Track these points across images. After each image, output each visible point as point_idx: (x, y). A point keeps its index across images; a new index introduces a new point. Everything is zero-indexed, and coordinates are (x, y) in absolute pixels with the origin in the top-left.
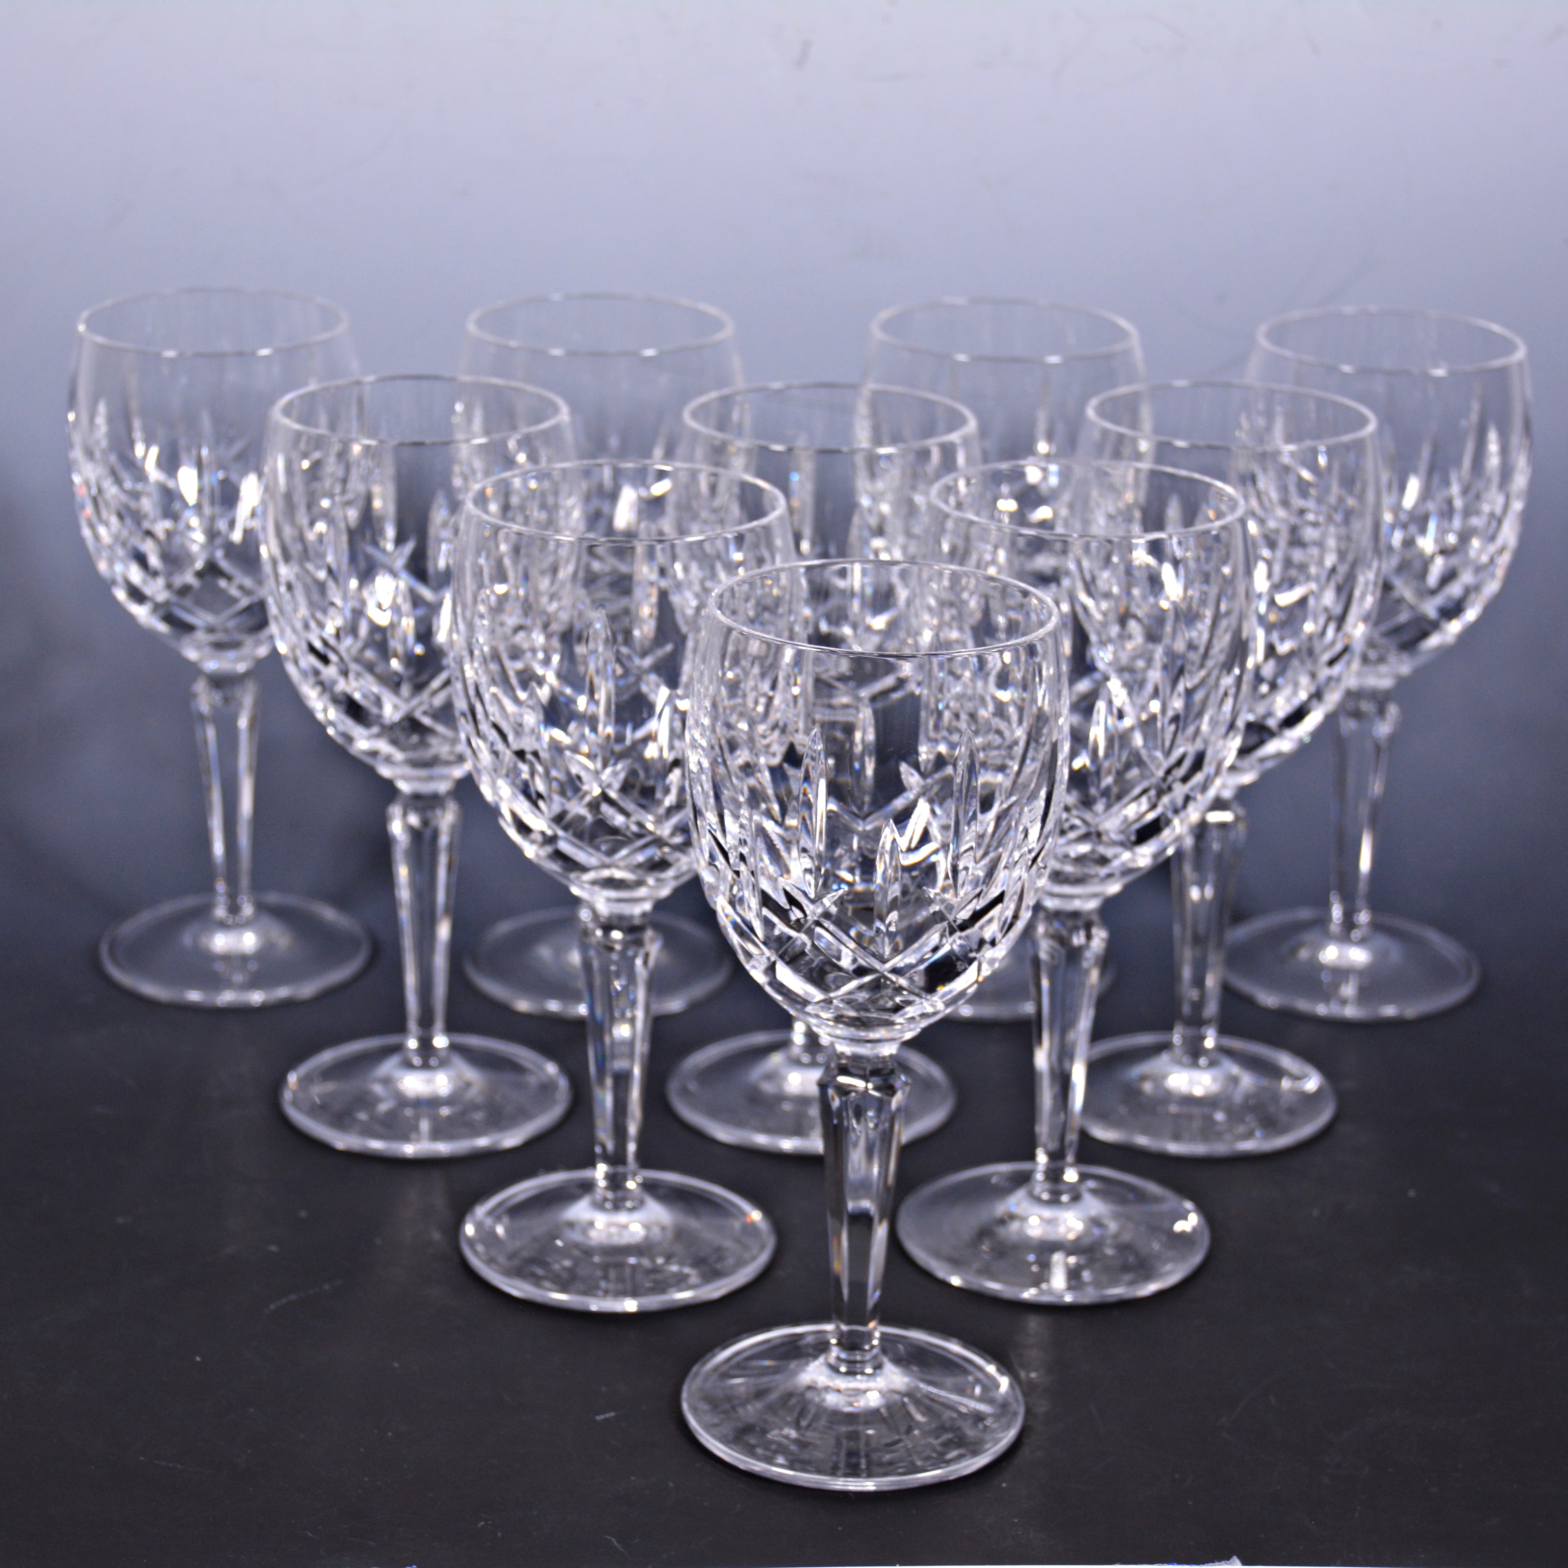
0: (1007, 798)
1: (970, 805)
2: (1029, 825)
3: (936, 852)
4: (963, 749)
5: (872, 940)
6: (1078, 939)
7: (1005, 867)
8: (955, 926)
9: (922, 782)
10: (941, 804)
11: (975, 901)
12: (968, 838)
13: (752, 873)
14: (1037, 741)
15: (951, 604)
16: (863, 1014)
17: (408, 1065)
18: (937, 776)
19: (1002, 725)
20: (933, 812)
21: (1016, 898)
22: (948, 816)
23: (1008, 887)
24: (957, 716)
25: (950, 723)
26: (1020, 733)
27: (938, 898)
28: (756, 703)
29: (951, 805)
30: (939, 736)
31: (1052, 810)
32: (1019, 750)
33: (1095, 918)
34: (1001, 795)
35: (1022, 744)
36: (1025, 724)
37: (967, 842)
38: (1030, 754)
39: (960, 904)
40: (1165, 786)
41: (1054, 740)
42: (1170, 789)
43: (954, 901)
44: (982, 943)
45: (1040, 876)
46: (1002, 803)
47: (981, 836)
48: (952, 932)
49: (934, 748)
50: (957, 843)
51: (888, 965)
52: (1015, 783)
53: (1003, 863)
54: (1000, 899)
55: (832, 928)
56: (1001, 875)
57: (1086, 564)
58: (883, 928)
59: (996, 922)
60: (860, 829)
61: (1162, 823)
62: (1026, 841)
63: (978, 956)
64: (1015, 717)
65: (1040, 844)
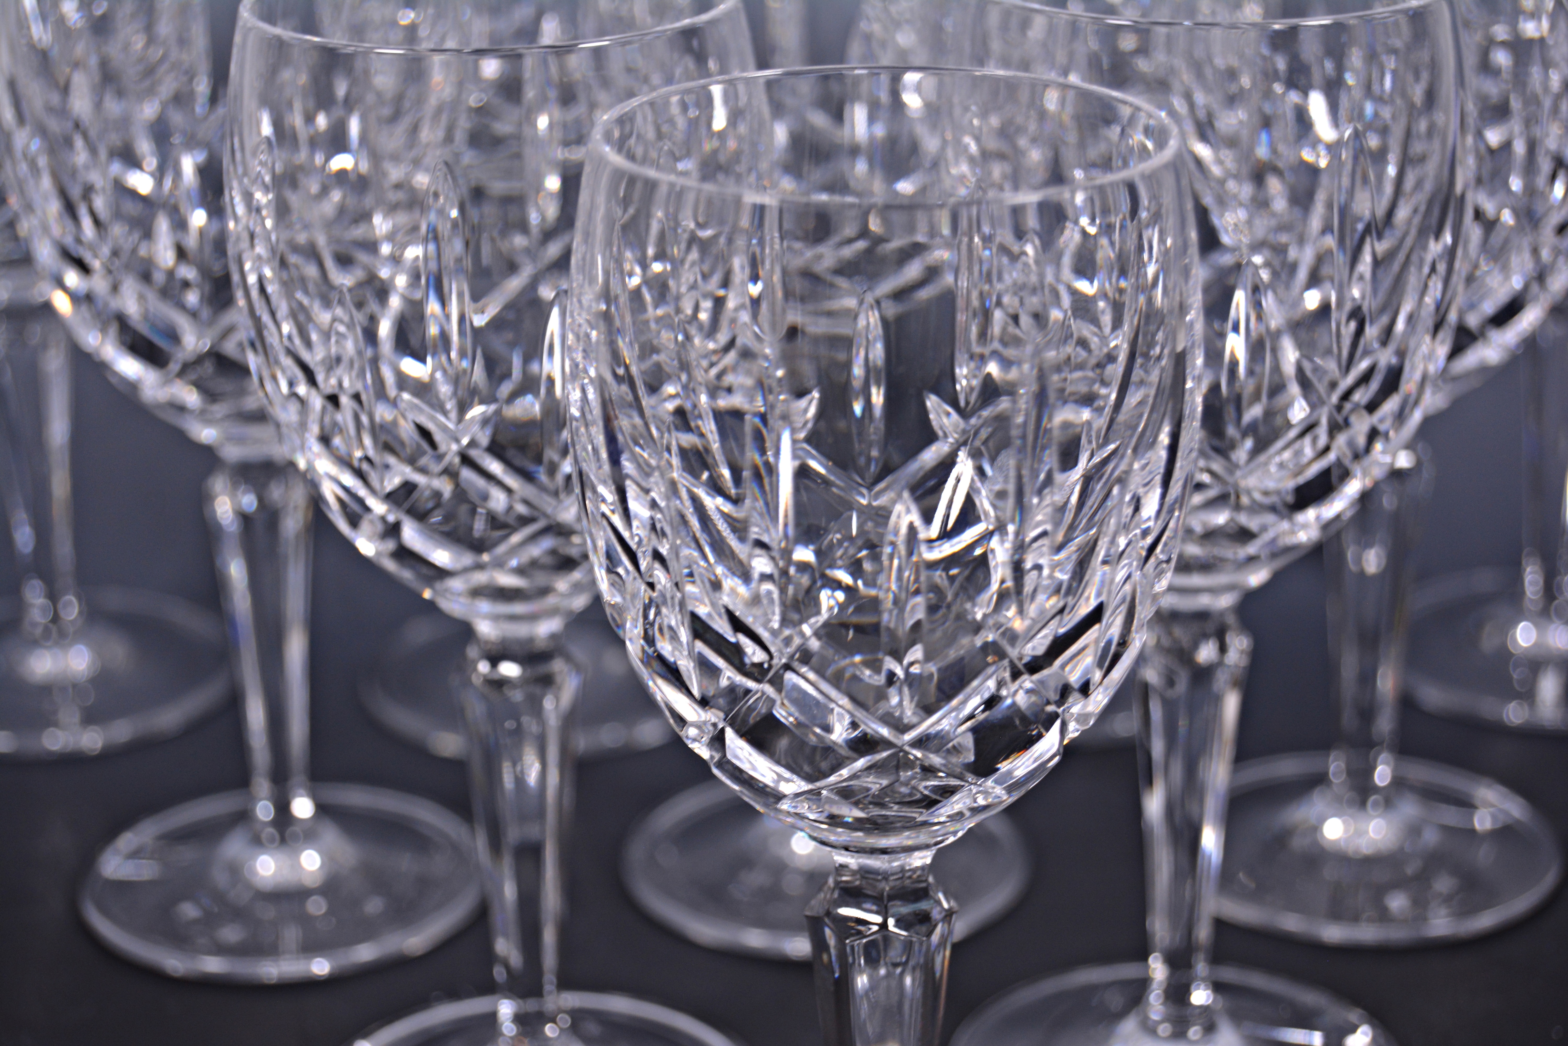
0: (1101, 446)
1: (1040, 461)
2: (1141, 491)
3: (987, 536)
4: (1026, 367)
5: (881, 695)
6: (1206, 653)
7: (1105, 562)
8: (1020, 666)
9: (962, 424)
10: (993, 460)
11: (1054, 623)
12: (1039, 518)
13: (677, 584)
14: (1146, 356)
15: (1001, 156)
16: (876, 812)
17: (258, 842)
18: (985, 413)
19: (1086, 330)
20: (980, 471)
21: (1124, 609)
22: (1006, 480)
23: (1109, 592)
24: (1015, 318)
25: (1004, 330)
26: (1119, 342)
27: (991, 622)
28: (697, 308)
29: (1008, 459)
30: (986, 351)
31: (1178, 464)
32: (1116, 370)
33: (1231, 620)
34: (1090, 442)
35: (1122, 357)
36: (1126, 328)
37: (1038, 525)
38: (1137, 374)
39: (1030, 629)
40: (1340, 419)
41: (1179, 349)
42: (1347, 423)
43: (1018, 625)
44: (1065, 691)
45: (1160, 574)
46: (1092, 456)
47: (1062, 509)
48: (1016, 675)
49: (979, 368)
50: (1022, 521)
51: (908, 737)
52: (1112, 421)
53: (1101, 553)
54: (1096, 616)
55: (812, 676)
56: (1097, 572)
57: (1200, 98)
58: (900, 672)
59: (1090, 651)
60: (864, 502)
61: (1334, 478)
62: (1137, 518)
63: (1060, 710)
64: (1107, 320)
65: (1160, 524)
